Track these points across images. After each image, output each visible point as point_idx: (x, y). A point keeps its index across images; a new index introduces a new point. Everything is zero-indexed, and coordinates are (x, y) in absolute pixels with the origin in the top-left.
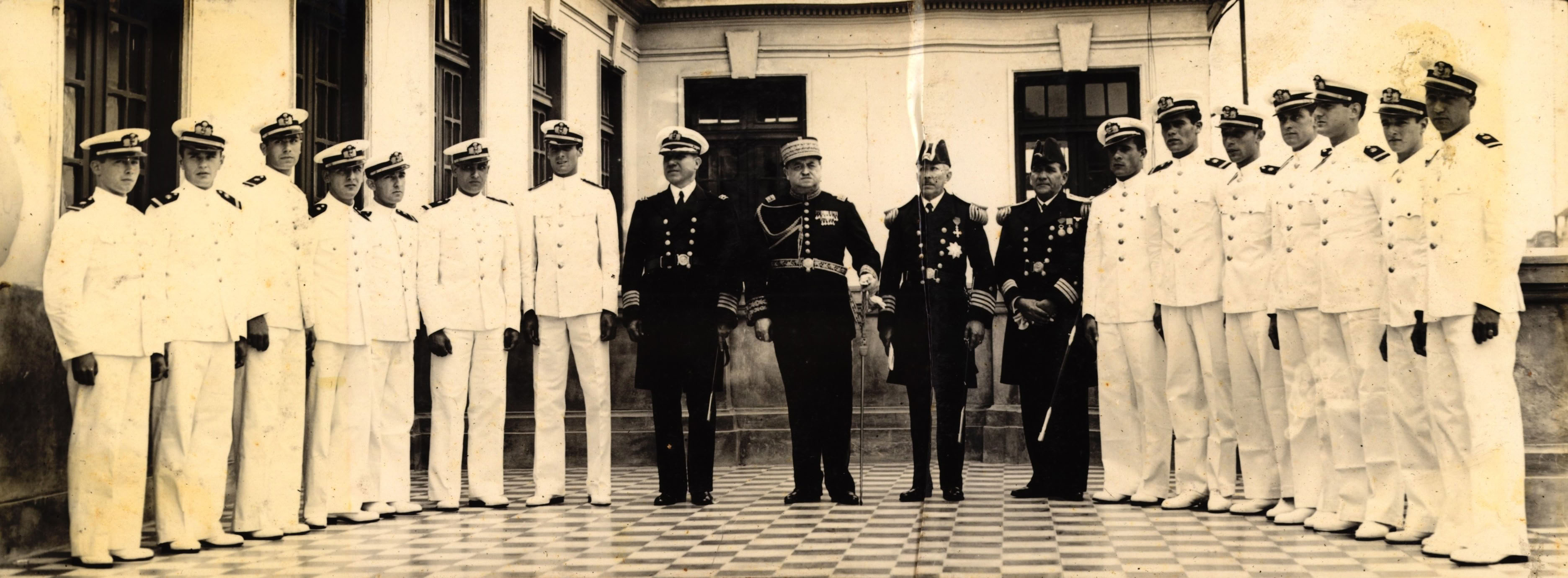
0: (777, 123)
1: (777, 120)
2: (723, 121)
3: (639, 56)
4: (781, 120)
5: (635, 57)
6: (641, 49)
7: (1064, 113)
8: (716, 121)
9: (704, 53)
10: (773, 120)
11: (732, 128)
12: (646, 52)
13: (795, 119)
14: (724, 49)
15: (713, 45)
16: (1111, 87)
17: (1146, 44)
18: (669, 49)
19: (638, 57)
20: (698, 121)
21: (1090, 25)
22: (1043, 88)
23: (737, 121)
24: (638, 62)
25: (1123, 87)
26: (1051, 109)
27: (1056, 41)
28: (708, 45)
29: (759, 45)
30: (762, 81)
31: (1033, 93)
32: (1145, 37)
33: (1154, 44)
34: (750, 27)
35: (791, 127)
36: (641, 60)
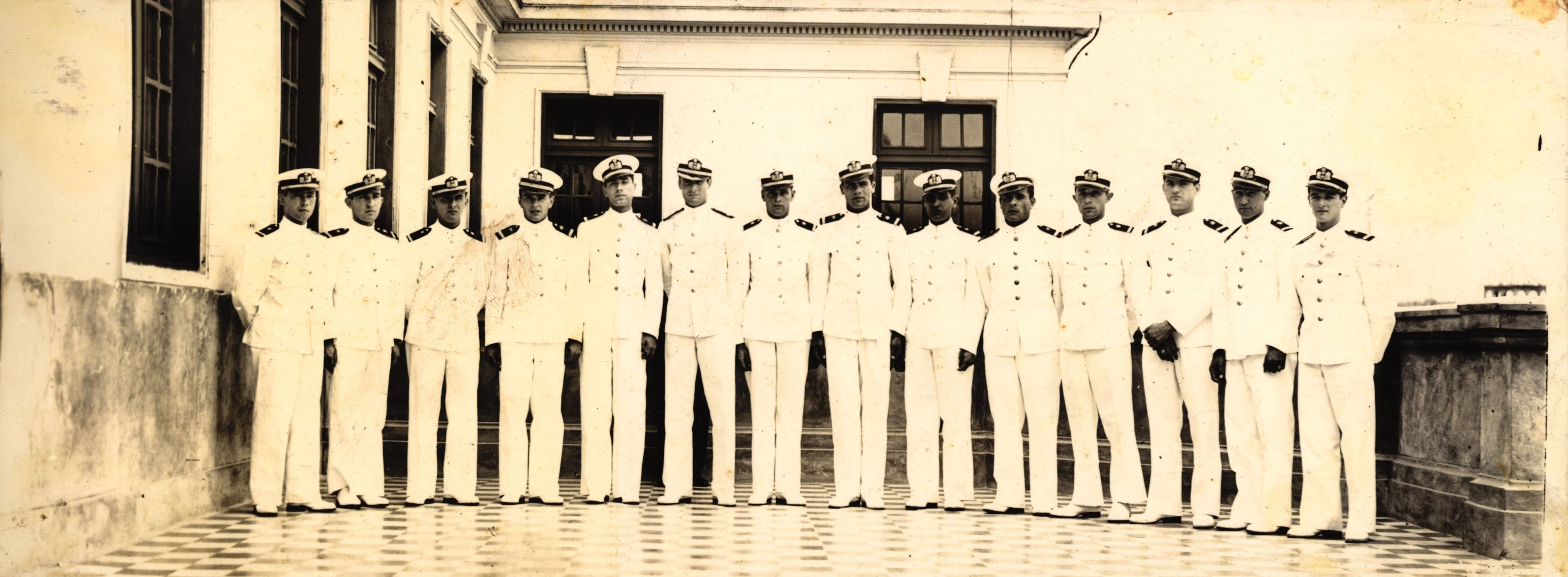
0: (632, 141)
1: (632, 138)
2: (578, 138)
3: (497, 66)
4: (636, 138)
5: (493, 67)
6: (500, 60)
7: (920, 143)
8: (570, 137)
9: (562, 67)
10: (628, 138)
11: (585, 144)
12: (505, 63)
13: (649, 138)
14: (583, 64)
15: (573, 59)
16: (967, 117)
17: (1006, 77)
18: (527, 61)
19: (496, 68)
20: (553, 136)
21: (950, 56)
22: (900, 115)
23: (593, 138)
24: (496, 73)
25: (979, 118)
26: (907, 137)
27: (917, 69)
28: (566, 59)
29: (618, 62)
30: (618, 99)
31: (891, 120)
32: (1006, 71)
33: (1014, 77)
34: (609, 43)
35: (648, 145)
36: (499, 71)
